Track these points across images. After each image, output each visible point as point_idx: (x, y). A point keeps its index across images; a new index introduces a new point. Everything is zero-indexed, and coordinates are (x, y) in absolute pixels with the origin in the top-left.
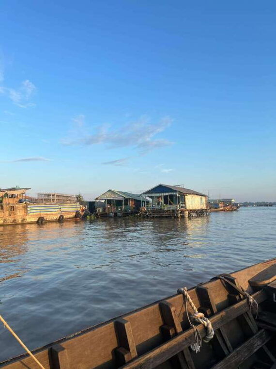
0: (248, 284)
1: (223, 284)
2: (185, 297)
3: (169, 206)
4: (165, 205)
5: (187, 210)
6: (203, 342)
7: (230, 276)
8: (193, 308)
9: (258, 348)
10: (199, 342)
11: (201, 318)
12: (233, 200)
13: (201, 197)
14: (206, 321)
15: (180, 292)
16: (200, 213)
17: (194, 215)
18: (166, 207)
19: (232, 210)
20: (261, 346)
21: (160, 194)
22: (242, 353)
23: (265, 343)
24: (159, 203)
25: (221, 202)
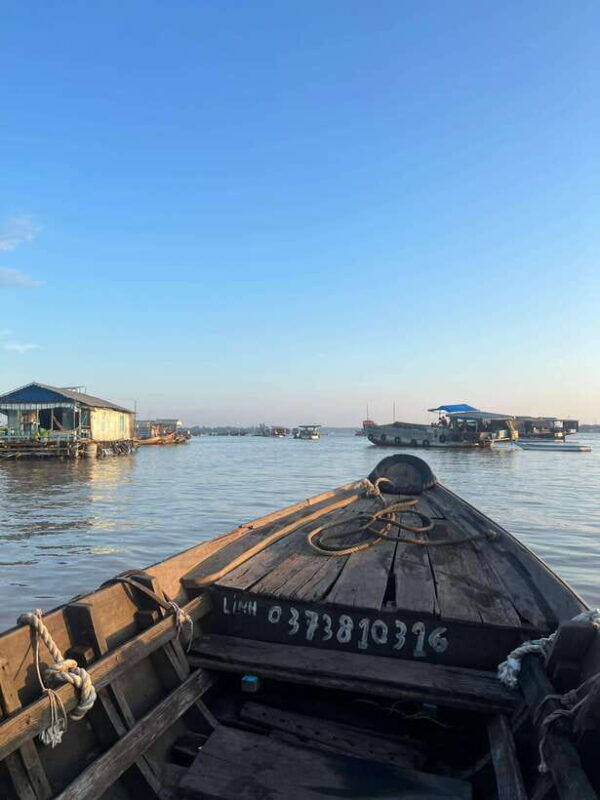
0: (179, 585)
1: (127, 592)
2: (34, 630)
3: (52, 432)
4: (42, 430)
5: (95, 442)
6: (70, 722)
7: (144, 574)
8: (52, 653)
9: (187, 707)
10: (61, 723)
11: (70, 670)
12: (179, 423)
13: (121, 414)
14: (81, 675)
15: (23, 622)
16: (120, 448)
17: (108, 452)
18: (46, 435)
19: (177, 443)
20: (192, 703)
21: (33, 407)
22: (154, 725)
23: (201, 695)
24: (28, 425)
25: (156, 425)
